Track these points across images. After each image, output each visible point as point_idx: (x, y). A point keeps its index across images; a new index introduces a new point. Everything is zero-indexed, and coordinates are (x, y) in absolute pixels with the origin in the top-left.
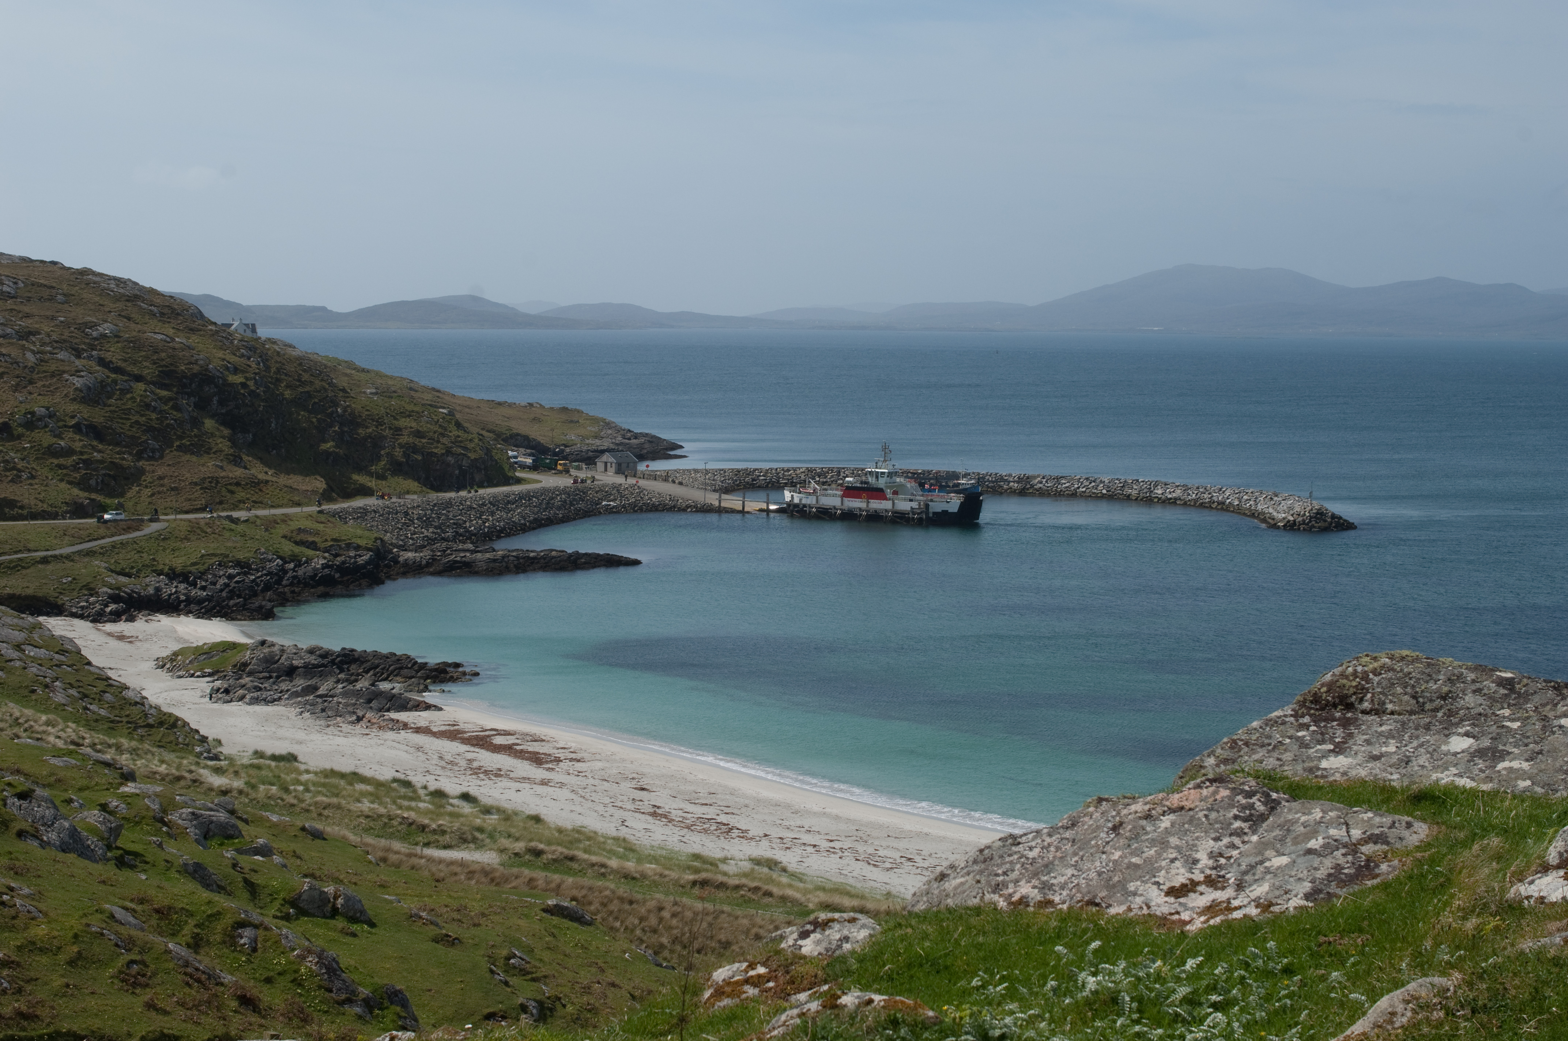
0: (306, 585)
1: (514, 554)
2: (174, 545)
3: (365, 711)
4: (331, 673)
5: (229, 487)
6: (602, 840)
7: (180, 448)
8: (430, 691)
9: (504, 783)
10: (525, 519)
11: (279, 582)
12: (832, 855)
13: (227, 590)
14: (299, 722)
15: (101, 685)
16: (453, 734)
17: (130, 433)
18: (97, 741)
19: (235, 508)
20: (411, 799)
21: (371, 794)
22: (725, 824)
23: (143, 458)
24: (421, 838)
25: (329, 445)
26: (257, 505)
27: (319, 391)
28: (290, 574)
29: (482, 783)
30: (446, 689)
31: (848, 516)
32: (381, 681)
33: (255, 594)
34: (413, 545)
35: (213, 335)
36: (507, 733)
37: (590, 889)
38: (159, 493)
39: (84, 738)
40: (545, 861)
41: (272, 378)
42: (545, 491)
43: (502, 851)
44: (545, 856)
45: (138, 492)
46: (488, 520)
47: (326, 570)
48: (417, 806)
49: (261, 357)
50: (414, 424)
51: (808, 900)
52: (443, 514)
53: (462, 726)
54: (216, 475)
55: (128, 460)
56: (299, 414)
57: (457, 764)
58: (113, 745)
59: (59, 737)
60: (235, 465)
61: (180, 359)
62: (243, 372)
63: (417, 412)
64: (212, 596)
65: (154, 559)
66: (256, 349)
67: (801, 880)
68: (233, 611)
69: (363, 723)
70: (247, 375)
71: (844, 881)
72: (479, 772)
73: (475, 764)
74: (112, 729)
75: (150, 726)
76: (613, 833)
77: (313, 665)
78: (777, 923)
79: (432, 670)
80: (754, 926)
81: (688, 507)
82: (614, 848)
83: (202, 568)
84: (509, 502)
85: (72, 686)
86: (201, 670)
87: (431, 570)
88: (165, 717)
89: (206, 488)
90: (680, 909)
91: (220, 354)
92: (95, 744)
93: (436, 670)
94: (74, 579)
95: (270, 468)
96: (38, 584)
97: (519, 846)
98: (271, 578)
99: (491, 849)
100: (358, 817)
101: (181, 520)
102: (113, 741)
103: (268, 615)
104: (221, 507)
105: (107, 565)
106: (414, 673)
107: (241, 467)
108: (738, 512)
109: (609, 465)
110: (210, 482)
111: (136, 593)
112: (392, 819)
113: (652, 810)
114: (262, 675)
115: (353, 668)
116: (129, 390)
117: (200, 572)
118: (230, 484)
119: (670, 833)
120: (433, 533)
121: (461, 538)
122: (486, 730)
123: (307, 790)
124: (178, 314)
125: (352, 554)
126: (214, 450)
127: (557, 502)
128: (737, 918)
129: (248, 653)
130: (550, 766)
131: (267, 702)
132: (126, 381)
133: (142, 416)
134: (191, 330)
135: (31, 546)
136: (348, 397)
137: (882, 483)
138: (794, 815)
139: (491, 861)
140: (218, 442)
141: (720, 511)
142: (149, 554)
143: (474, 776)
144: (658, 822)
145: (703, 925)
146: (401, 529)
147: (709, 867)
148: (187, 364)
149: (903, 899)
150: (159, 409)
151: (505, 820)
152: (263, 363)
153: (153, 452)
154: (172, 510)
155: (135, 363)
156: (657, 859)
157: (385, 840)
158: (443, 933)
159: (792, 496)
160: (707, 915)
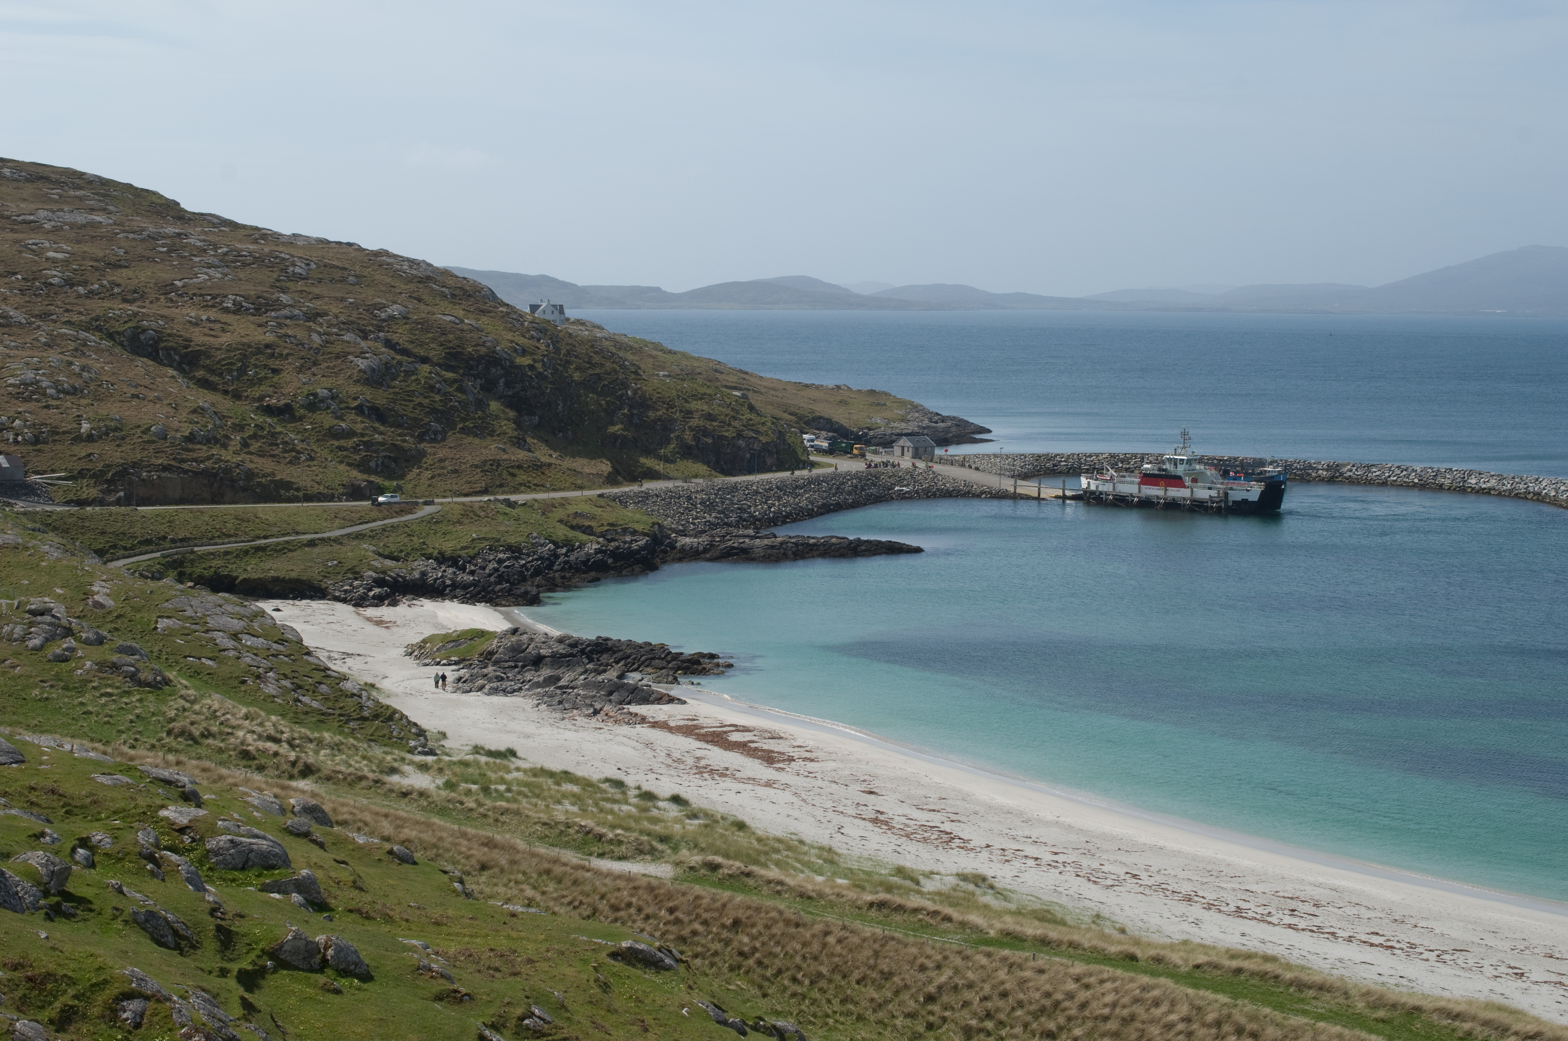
0: (578, 570)
1: (793, 540)
2: (447, 528)
3: (603, 703)
4: (578, 664)
5: (510, 470)
6: (806, 848)
7: (463, 430)
8: (679, 683)
9: (728, 783)
10: (812, 504)
11: (550, 567)
12: (1053, 870)
13: (495, 575)
14: (534, 714)
15: (318, 676)
16: (690, 730)
17: (412, 415)
18: (296, 735)
19: (516, 490)
20: (615, 801)
21: (574, 795)
22: (947, 833)
23: (425, 440)
24: (596, 848)
25: (616, 428)
26: (538, 488)
27: (610, 374)
28: (562, 559)
29: (705, 783)
30: (695, 681)
31: (1146, 504)
32: (631, 671)
33: (524, 579)
34: (694, 529)
35: (503, 317)
36: (746, 729)
37: (758, 910)
38: (439, 475)
39: (282, 732)
40: (720, 876)
41: (561, 360)
42: (835, 476)
43: (677, 864)
44: (721, 871)
45: (418, 475)
46: (774, 505)
47: (599, 555)
48: (620, 810)
49: (551, 339)
50: (705, 407)
51: (991, 926)
52: (728, 499)
53: (702, 721)
54: (498, 457)
55: (409, 442)
56: (588, 397)
57: (683, 762)
58: (315, 739)
59: (253, 732)
60: (519, 447)
61: (468, 341)
62: (531, 354)
63: (710, 396)
64: (479, 581)
65: (424, 543)
66: (547, 330)
67: (1006, 899)
68: (498, 597)
69: (599, 717)
70: (536, 357)
71: (1056, 900)
72: (703, 770)
73: (703, 763)
74: (322, 721)
75: (364, 719)
76: (825, 842)
77: (561, 654)
78: (948, 953)
79: (683, 661)
80: (922, 956)
81: (982, 493)
82: (813, 859)
83: (472, 552)
84: (797, 487)
85: (286, 676)
86: (447, 658)
87: (708, 556)
88: (382, 710)
89: (487, 471)
90: (848, 934)
91: (509, 336)
92: (294, 739)
93: (689, 661)
94: (340, 562)
95: (555, 451)
96: (302, 567)
97: (696, 859)
98: (542, 563)
99: (666, 862)
100: (535, 823)
101: (456, 503)
102: (316, 735)
103: (533, 601)
104: (500, 490)
105: (375, 548)
106: (665, 663)
107: (525, 450)
108: (1034, 498)
109: (906, 449)
110: (491, 465)
111: (401, 577)
112: (569, 827)
113: (874, 816)
114: (507, 665)
115: (604, 658)
116: (413, 373)
117: (470, 556)
118: (512, 467)
119: (885, 841)
120: (716, 517)
121: (745, 523)
122: (725, 726)
123: (509, 790)
124: (470, 296)
125: (628, 538)
126: (498, 432)
127: (848, 487)
128: (906, 946)
129: (496, 641)
130: (781, 765)
131: (505, 692)
132: (411, 363)
133: (426, 397)
134: (482, 311)
135: (300, 528)
136: (639, 379)
137: (1180, 470)
138: (1024, 824)
139: (663, 875)
140: (503, 424)
141: (1015, 497)
142: (419, 538)
143: (697, 776)
144: (877, 829)
145: (867, 952)
146: (683, 514)
147: (908, 883)
148: (475, 346)
149: (1113, 922)
150: (443, 391)
151: (706, 826)
152: (553, 344)
153: (435, 435)
154: (449, 493)
155: (422, 345)
156: (852, 873)
157: (557, 850)
158: (451, 988)
159: (1089, 483)
160: (875, 941)
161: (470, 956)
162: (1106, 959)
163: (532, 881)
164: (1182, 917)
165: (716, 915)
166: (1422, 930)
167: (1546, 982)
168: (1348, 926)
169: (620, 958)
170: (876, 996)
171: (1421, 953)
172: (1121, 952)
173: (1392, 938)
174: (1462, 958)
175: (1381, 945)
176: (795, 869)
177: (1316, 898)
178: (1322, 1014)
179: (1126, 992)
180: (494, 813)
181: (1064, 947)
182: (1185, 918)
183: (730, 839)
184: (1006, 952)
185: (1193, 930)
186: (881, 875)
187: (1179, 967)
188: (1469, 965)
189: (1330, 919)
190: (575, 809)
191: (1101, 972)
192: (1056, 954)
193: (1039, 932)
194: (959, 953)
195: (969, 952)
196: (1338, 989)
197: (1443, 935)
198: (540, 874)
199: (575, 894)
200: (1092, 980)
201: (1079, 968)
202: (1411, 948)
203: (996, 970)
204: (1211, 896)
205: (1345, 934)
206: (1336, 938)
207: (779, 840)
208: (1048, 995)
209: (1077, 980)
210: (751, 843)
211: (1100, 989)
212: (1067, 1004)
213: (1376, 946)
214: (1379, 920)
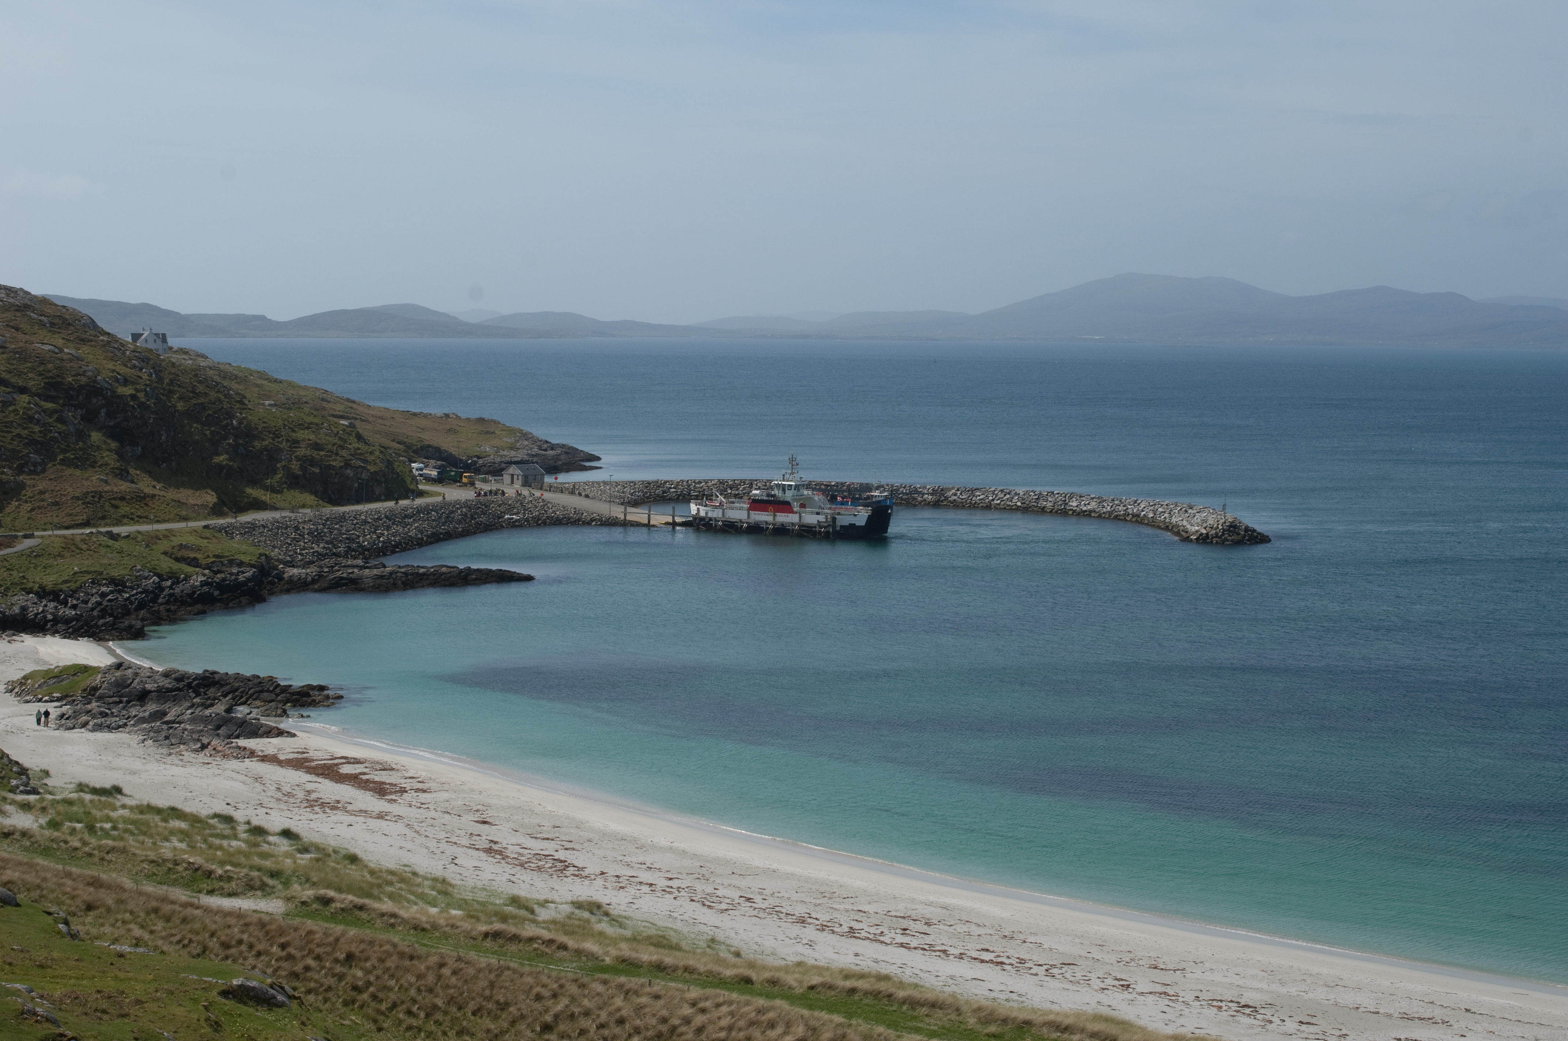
0: (183, 603)
1: (403, 570)
2: (47, 562)
3: (211, 738)
4: (185, 698)
5: (113, 502)
6: (419, 880)
7: (63, 462)
8: (288, 716)
9: (339, 816)
10: (422, 533)
11: (155, 600)
12: (667, 896)
13: (98, 609)
14: (140, 751)
16: (300, 763)
17: (10, 447)
19: (118, 522)
20: (224, 837)
21: (182, 832)
22: (561, 861)
23: (24, 472)
24: (205, 885)
25: (222, 458)
26: (141, 520)
27: (214, 403)
28: (166, 592)
29: (316, 816)
30: (305, 713)
31: (755, 530)
32: (239, 705)
33: (128, 613)
34: (301, 560)
35: (104, 346)
36: (357, 761)
37: (371, 943)
38: (39, 508)
40: (332, 910)
41: (164, 389)
42: (445, 504)
43: (289, 899)
44: (333, 905)
45: (17, 507)
46: (383, 534)
47: (205, 588)
48: (230, 846)
49: (153, 368)
50: (312, 437)
51: (607, 953)
52: (336, 529)
53: (311, 754)
54: (100, 489)
55: (8, 474)
56: (192, 427)
57: (293, 796)
60: (121, 479)
61: (67, 370)
62: (133, 383)
63: (317, 424)
64: (81, 615)
65: (24, 577)
66: (149, 359)
67: (621, 926)
68: (101, 631)
69: (207, 752)
70: (138, 387)
71: (671, 926)
72: (314, 803)
73: (314, 796)
76: (439, 872)
77: (168, 688)
78: (563, 981)
79: (292, 694)
80: (538, 985)
81: (592, 520)
82: (427, 891)
83: (73, 586)
84: (406, 516)
86: (49, 694)
87: (316, 587)
89: (89, 503)
90: (463, 965)
91: (111, 365)
93: (298, 693)
95: (159, 482)
97: (309, 893)
98: (146, 596)
99: (277, 898)
100: (142, 861)
101: (56, 536)
103: (138, 634)
104: (103, 522)
106: (274, 696)
107: (128, 481)
108: (644, 525)
109: (515, 477)
110: (93, 497)
112: (177, 865)
113: (487, 846)
114: (111, 700)
115: (211, 692)
116: (12, 403)
117: (71, 590)
118: (115, 499)
119: (499, 871)
120: (324, 548)
121: (353, 553)
122: (336, 758)
123: (114, 828)
124: (69, 324)
125: (235, 570)
126: (99, 463)
127: (457, 516)
129: (99, 676)
130: (393, 797)
131: (110, 728)
132: (9, 393)
133: (24, 428)
134: (82, 340)
136: (245, 409)
137: (789, 495)
138: (638, 851)
139: (274, 911)
140: (105, 455)
141: (625, 524)
142: (19, 572)
143: (308, 810)
144: (491, 859)
145: (482, 983)
146: (291, 544)
147: (523, 913)
148: (75, 376)
149: (728, 946)
150: (42, 422)
151: (318, 860)
152: (156, 374)
153: (35, 466)
154: (50, 526)
155: (20, 374)
156: (466, 904)
157: (165, 887)
158: (57, 1031)
159: (698, 509)
160: (490, 972)
161: (76, 998)
162: (722, 983)
163: (139, 920)
164: (795, 939)
165: (329, 949)
166: (1031, 945)
167: (1151, 993)
168: (958, 943)
169: (231, 996)
170: (493, 1027)
171: (1031, 968)
172: (736, 976)
173: (1002, 954)
174: (1070, 971)
175: (991, 961)
176: (408, 901)
177: (928, 916)
178: (935, 1031)
179: (742, 1016)
180: (100, 852)
181: (680, 972)
182: (799, 940)
183: (342, 872)
184: (623, 979)
185: (807, 951)
186: (496, 904)
187: (794, 989)
188: (1077, 979)
189: (941, 936)
190: (183, 846)
191: (717, 996)
192: (671, 980)
193: (654, 958)
194: (576, 981)
195: (585, 980)
196: (950, 1006)
197: (1051, 949)
198: (148, 913)
199: (184, 932)
200: (708, 1004)
201: (694, 993)
202: (1020, 963)
203: (612, 997)
204: (824, 917)
205: (957, 952)
206: (948, 955)
207: (392, 873)
208: (664, 1020)
209: (694, 1004)
210: (363, 876)
211: (715, 1014)
212: (683, 1029)
213: (987, 962)
214: (989, 937)
